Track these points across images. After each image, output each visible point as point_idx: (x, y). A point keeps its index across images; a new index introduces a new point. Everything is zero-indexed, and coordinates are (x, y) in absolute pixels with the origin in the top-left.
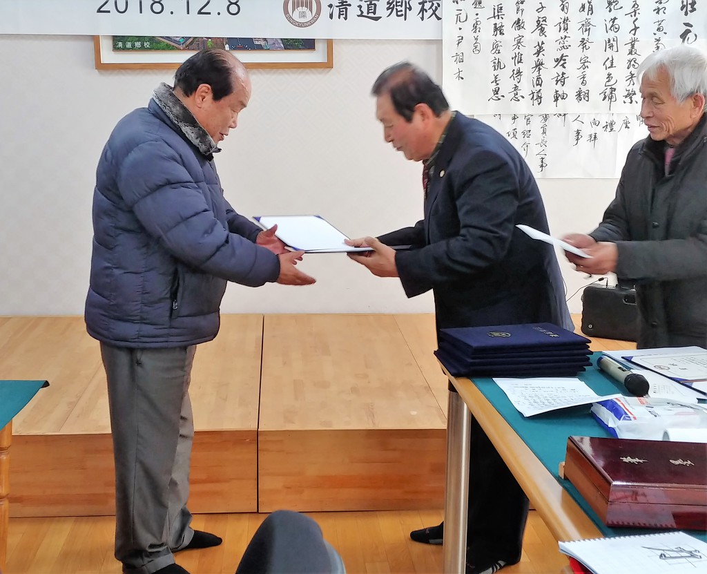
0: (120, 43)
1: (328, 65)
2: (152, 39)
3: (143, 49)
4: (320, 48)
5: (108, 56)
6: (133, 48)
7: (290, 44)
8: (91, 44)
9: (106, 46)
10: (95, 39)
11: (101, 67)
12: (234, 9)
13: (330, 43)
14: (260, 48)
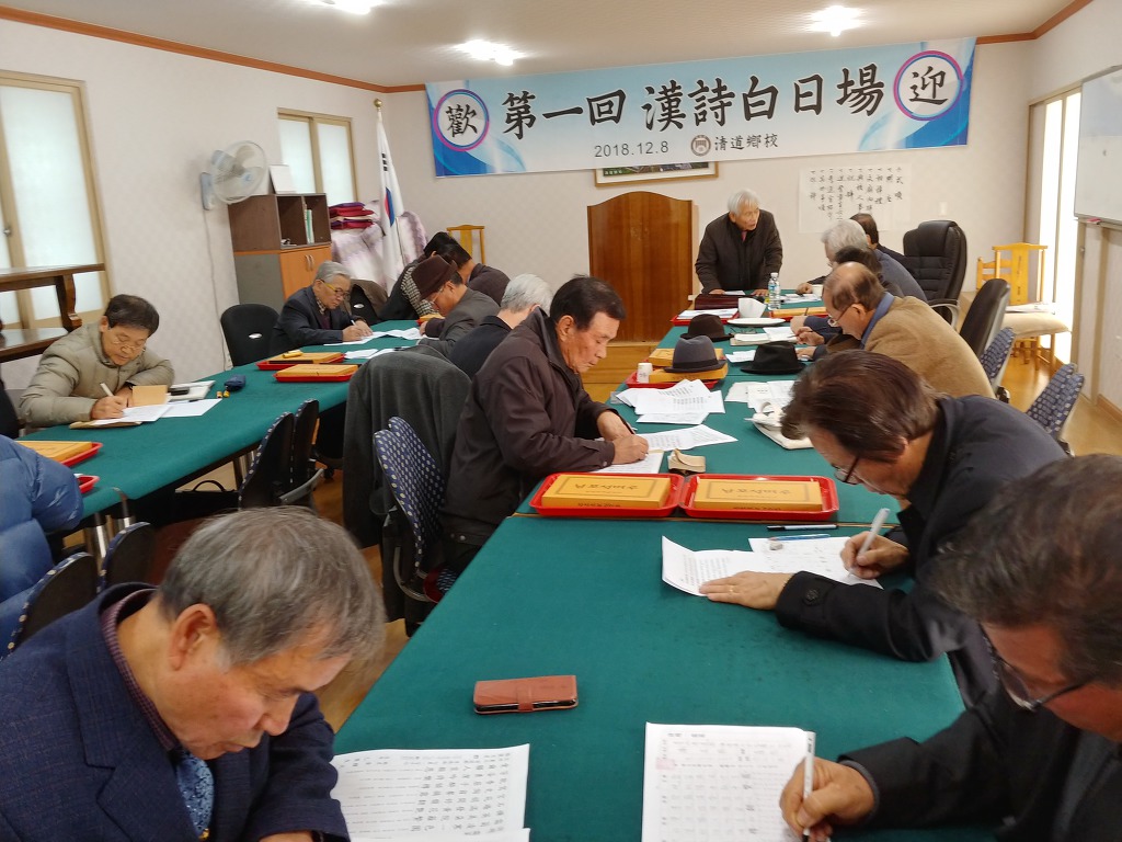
0: (607, 172)
1: (716, 176)
2: (622, 169)
3: (619, 174)
4: (712, 166)
5: (602, 179)
6: (614, 174)
7: (695, 166)
8: (592, 174)
9: (600, 173)
10: (594, 170)
11: (599, 186)
12: (664, 149)
13: (716, 163)
14: (679, 169)
